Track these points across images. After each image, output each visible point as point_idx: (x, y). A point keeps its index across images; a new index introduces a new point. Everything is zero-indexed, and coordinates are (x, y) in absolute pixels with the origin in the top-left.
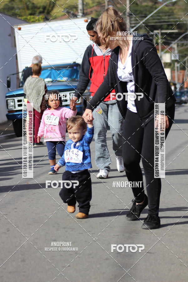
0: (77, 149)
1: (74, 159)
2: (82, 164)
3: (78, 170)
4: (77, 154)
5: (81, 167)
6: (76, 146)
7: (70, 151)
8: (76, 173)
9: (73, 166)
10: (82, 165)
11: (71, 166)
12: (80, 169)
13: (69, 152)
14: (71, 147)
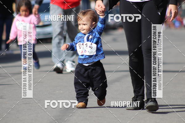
0: (90, 41)
1: (88, 51)
2: (96, 55)
3: (92, 61)
4: (90, 47)
5: (95, 58)
6: (89, 39)
7: (83, 44)
8: (89, 66)
9: (87, 58)
10: (96, 57)
11: (85, 59)
12: (94, 61)
13: (82, 46)
14: (84, 40)
